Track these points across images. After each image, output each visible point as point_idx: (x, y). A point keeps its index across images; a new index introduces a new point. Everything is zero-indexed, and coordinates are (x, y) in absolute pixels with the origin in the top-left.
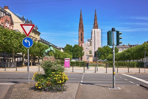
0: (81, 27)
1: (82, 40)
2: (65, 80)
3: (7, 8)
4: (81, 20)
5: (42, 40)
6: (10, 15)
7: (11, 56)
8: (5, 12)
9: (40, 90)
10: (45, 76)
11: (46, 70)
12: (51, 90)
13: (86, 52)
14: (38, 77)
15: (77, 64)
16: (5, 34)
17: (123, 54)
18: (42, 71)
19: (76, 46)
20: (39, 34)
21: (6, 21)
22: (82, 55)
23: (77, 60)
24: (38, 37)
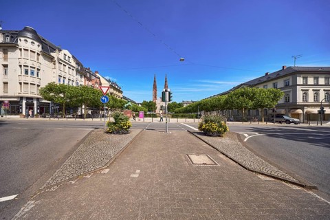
0: (155, 87)
1: (155, 97)
2: (129, 126)
3: (97, 72)
4: (155, 81)
5: (124, 98)
6: (99, 78)
7: (99, 110)
8: (95, 76)
9: (111, 133)
10: (115, 124)
11: (116, 119)
12: (118, 133)
13: (158, 106)
14: (110, 124)
15: (150, 116)
16: (93, 93)
17: (186, 108)
18: (112, 120)
19: (150, 102)
20: (122, 92)
21: (96, 82)
22: (155, 109)
23: (152, 113)
24: (121, 95)
